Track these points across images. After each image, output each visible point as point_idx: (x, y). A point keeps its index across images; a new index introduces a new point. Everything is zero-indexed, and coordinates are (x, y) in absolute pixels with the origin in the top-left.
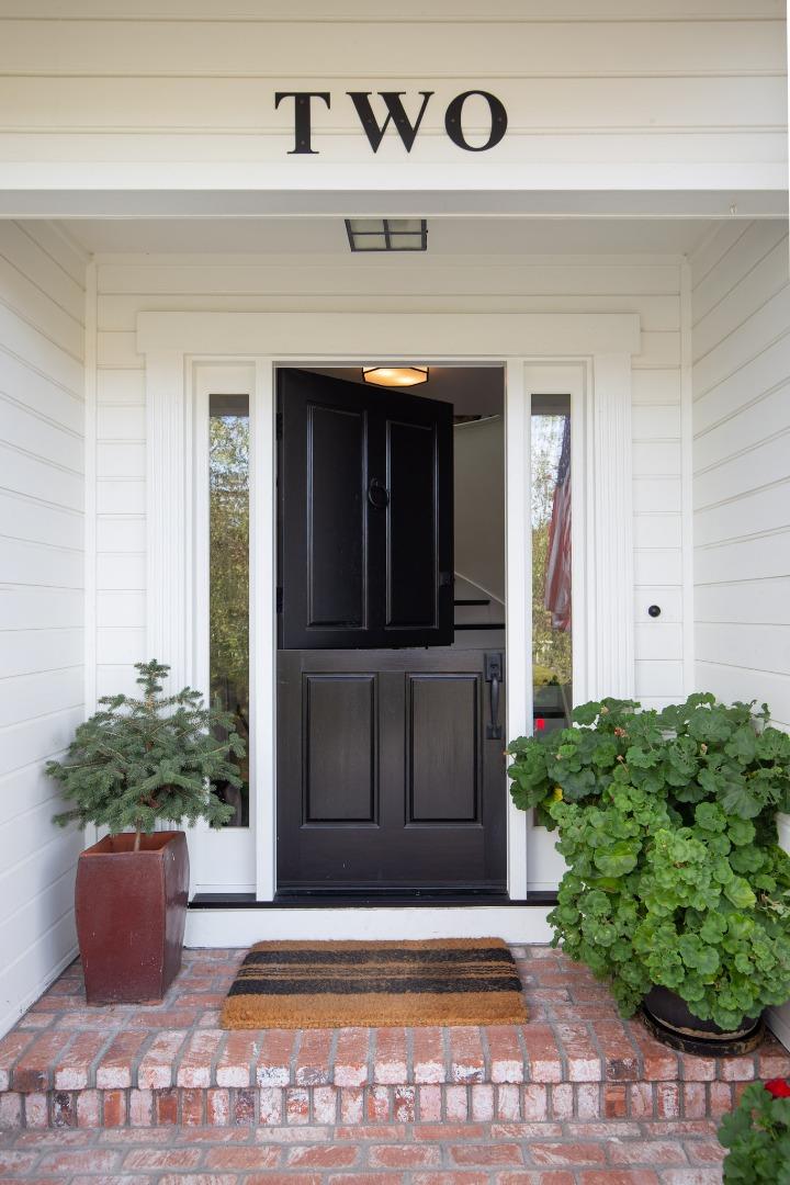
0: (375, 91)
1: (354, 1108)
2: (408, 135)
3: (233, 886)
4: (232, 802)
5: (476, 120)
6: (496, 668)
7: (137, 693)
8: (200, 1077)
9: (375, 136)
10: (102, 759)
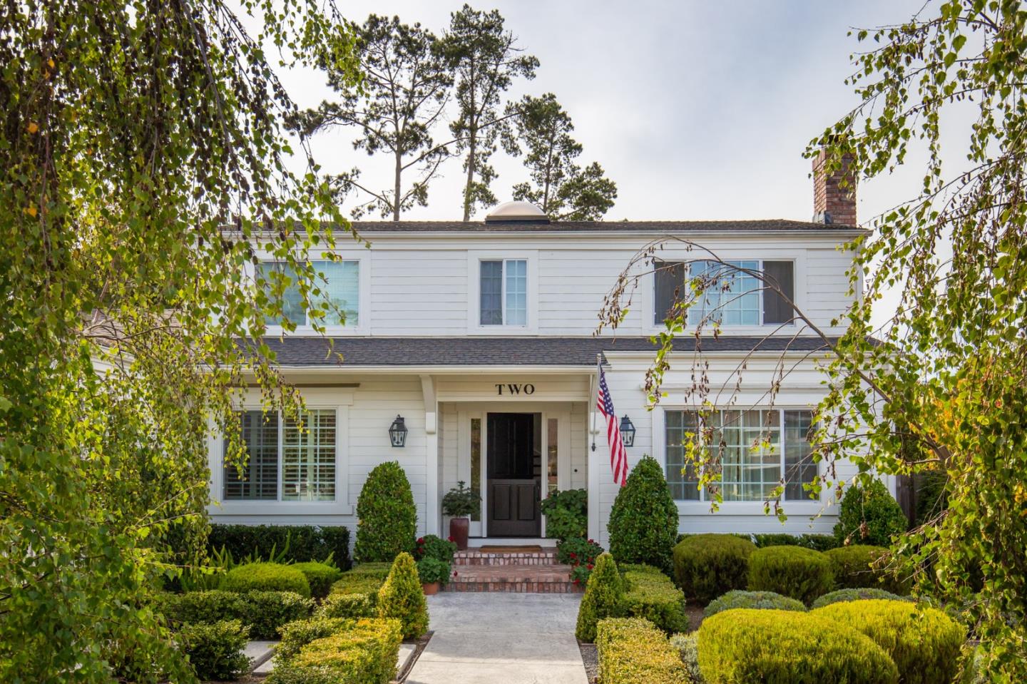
0: (512, 384)
1: (507, 562)
2: (518, 391)
3: (478, 534)
4: (476, 518)
5: (529, 389)
6: (539, 484)
7: (459, 488)
8: (479, 555)
9: (512, 392)
10: (453, 501)
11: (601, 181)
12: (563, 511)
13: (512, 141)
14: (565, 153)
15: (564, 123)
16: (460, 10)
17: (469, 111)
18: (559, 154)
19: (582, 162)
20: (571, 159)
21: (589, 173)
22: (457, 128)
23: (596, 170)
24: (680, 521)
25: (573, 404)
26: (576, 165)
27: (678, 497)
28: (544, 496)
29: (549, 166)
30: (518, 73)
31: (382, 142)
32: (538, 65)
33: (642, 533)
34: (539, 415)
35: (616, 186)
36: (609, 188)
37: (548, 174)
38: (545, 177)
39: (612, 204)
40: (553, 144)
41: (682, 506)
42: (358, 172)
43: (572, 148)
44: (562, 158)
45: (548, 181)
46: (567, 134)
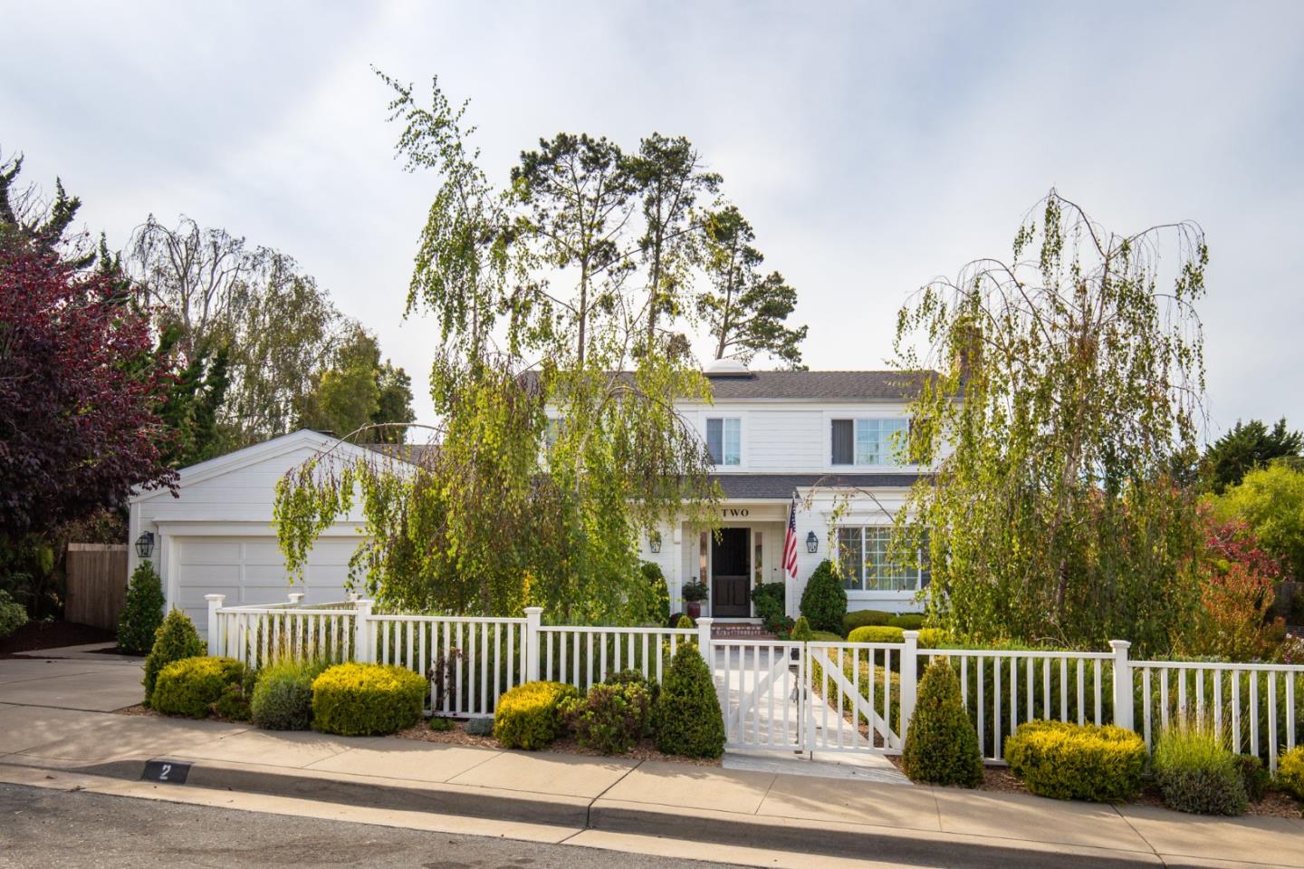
0: (733, 511)
2: (737, 514)
4: (705, 602)
5: (745, 513)
6: (749, 579)
7: (692, 582)
9: (733, 514)
10: (690, 590)
11: (781, 288)
12: (769, 597)
13: (695, 253)
14: (747, 262)
15: (746, 232)
16: (650, 137)
17: (656, 225)
18: (741, 263)
19: (763, 271)
20: (752, 268)
21: (769, 280)
22: (645, 245)
23: (777, 279)
24: (848, 603)
25: (774, 523)
26: (757, 273)
27: (848, 588)
28: (752, 588)
29: (730, 273)
30: (702, 187)
31: (573, 256)
32: (722, 181)
33: (823, 610)
34: (749, 529)
35: (796, 292)
36: (789, 293)
37: (730, 281)
38: (727, 284)
39: (793, 310)
40: (735, 251)
41: (850, 594)
42: (547, 283)
43: (752, 256)
44: (743, 267)
45: (730, 288)
46: (748, 244)
